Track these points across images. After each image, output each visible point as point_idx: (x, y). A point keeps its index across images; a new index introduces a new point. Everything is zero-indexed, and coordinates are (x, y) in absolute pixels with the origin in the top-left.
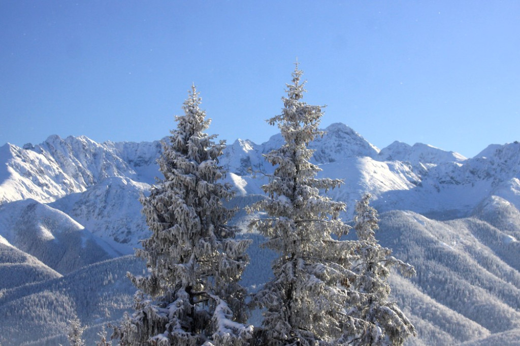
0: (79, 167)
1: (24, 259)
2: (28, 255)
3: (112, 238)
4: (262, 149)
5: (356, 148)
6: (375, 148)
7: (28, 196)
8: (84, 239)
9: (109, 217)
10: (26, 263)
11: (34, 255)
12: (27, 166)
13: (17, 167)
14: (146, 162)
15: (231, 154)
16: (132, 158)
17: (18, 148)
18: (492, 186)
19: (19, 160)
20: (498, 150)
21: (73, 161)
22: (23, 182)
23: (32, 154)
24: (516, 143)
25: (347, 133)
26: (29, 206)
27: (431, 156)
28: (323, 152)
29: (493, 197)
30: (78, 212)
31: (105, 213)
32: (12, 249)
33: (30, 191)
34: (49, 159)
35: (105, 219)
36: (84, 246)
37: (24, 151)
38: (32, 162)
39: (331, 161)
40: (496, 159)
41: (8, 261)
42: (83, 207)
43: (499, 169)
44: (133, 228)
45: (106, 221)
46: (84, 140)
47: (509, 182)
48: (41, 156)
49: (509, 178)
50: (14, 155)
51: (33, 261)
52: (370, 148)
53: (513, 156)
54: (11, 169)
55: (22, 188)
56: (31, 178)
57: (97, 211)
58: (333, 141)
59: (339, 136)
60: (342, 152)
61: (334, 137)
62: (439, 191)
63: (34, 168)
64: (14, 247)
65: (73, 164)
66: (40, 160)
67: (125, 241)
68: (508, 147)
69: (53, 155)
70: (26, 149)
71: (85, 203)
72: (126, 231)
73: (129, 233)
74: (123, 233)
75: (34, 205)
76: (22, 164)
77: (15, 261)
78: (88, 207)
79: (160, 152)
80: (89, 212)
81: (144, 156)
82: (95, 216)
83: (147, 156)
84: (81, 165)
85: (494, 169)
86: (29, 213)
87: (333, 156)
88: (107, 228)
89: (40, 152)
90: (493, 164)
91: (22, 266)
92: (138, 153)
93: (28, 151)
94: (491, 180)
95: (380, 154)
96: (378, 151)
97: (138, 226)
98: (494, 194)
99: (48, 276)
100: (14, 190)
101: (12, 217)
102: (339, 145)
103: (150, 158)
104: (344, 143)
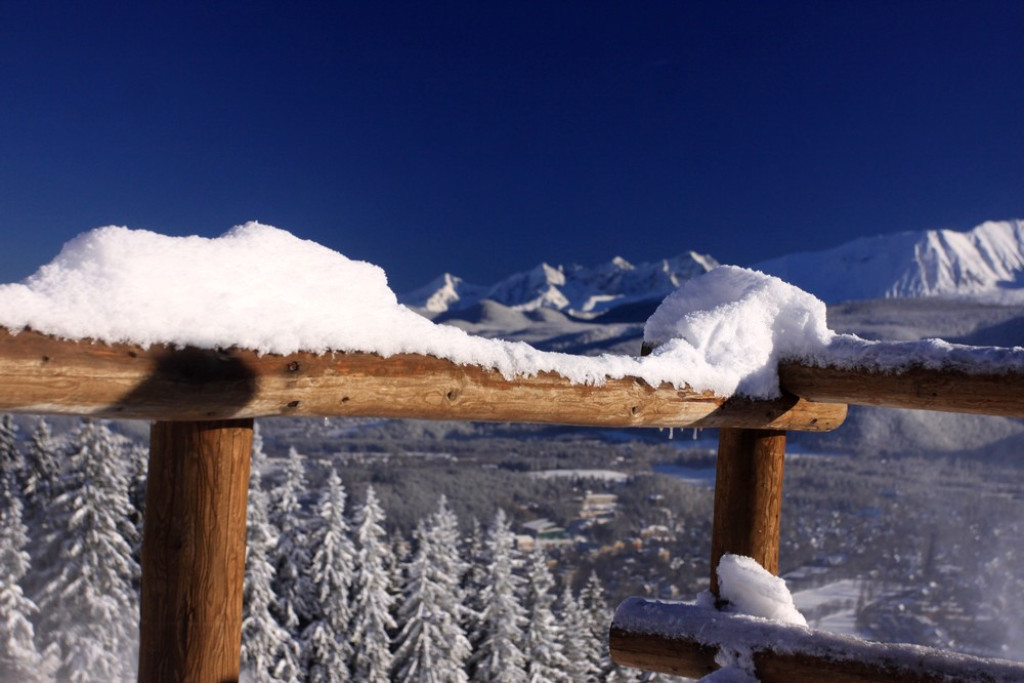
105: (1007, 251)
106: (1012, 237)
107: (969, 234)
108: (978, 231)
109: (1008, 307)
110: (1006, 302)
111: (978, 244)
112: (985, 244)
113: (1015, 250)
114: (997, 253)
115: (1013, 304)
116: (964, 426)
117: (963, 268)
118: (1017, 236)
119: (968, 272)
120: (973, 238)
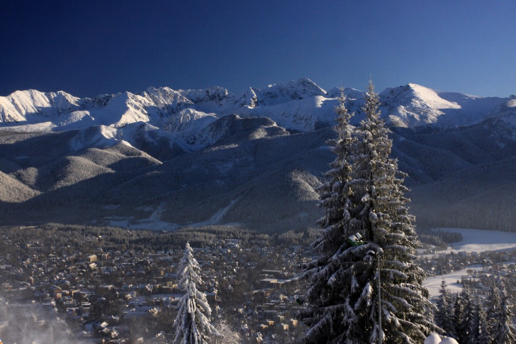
0: (165, 104)
1: (140, 154)
2: (142, 152)
3: (186, 142)
4: (262, 93)
5: (313, 91)
6: (324, 91)
7: (139, 120)
8: (171, 143)
9: (184, 130)
10: (141, 156)
11: (145, 151)
12: (138, 104)
13: (132, 104)
14: (201, 101)
15: (247, 95)
16: (193, 99)
17: (132, 94)
18: (389, 110)
19: (133, 101)
20: (392, 91)
21: (163, 101)
22: (136, 113)
23: (139, 97)
24: (401, 86)
25: (308, 83)
26: (140, 126)
27: (354, 95)
28: (296, 94)
29: (390, 116)
30: (167, 128)
31: (182, 128)
32: (133, 149)
33: (140, 117)
34: (149, 100)
35: (182, 131)
36: (171, 146)
37: (136, 96)
38: (140, 102)
39: (301, 98)
40: (391, 96)
41: (132, 155)
42: (170, 125)
43: (392, 101)
44: (197, 136)
45: (183, 133)
46: (168, 89)
47: (398, 108)
48: (145, 98)
49: (398, 106)
50: (130, 98)
51: (144, 155)
52: (321, 91)
53: (400, 94)
54: (129, 106)
55: (135, 116)
56: (140, 110)
57: (177, 127)
58: (301, 88)
59: (304, 85)
60: (306, 94)
61: (302, 86)
62: (359, 113)
63: (141, 105)
64: (134, 148)
65: (162, 102)
66: (145, 101)
67: (193, 143)
68: (397, 89)
69: (151, 97)
70: (137, 94)
71: (171, 123)
72: (193, 138)
73: (195, 139)
74: (191, 139)
75: (144, 125)
76: (135, 103)
77: (135, 155)
78: (173, 125)
79: (208, 95)
80: (173, 128)
81: (200, 97)
82: (177, 130)
83: (202, 97)
84: (166, 103)
85: (389, 101)
86: (141, 129)
87: (301, 96)
88: (183, 136)
89: (144, 96)
90: (389, 99)
91: (140, 158)
92: (197, 96)
93: (138, 96)
94: (388, 107)
95: (327, 94)
96: (326, 93)
97: (200, 135)
98: (390, 114)
99: (153, 163)
100: (131, 117)
101: (131, 131)
102: (304, 90)
103: (203, 99)
104: (307, 89)
105: (28, 105)
106: (30, 98)
107: (8, 97)
108: (13, 95)
109: (30, 133)
110: (29, 131)
111: (13, 102)
112: (17, 101)
113: (32, 105)
114: (23, 106)
115: (32, 131)
116: (11, 194)
117: (7, 114)
118: (32, 98)
119: (9, 116)
120: (10, 99)
